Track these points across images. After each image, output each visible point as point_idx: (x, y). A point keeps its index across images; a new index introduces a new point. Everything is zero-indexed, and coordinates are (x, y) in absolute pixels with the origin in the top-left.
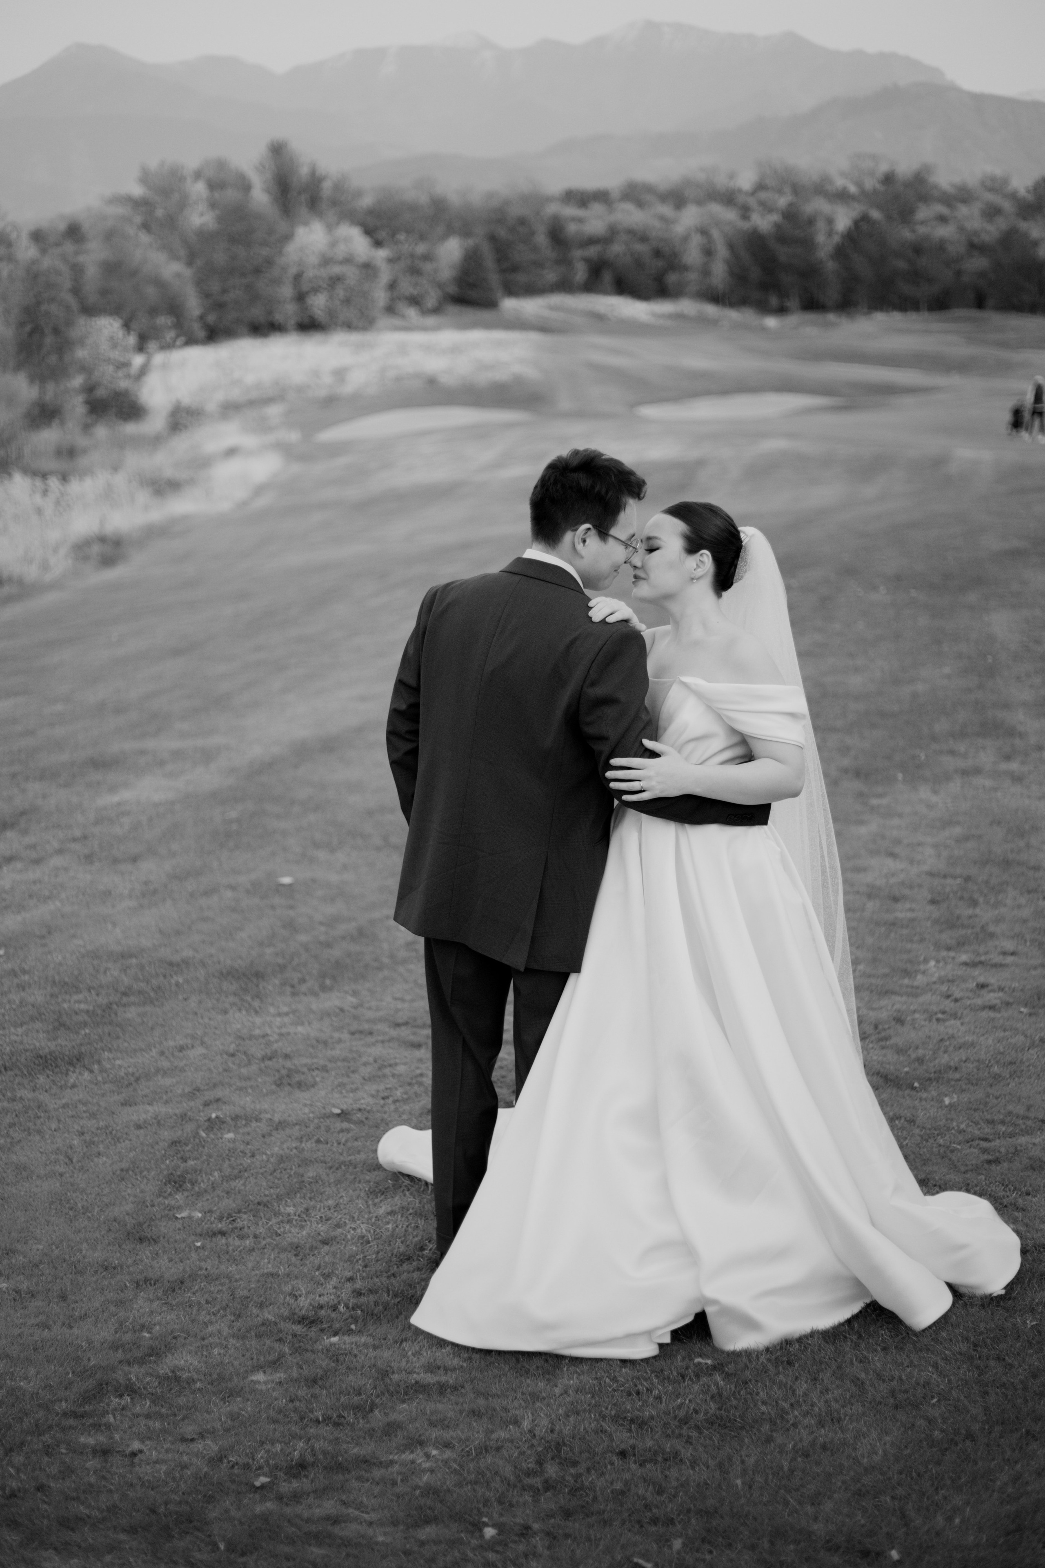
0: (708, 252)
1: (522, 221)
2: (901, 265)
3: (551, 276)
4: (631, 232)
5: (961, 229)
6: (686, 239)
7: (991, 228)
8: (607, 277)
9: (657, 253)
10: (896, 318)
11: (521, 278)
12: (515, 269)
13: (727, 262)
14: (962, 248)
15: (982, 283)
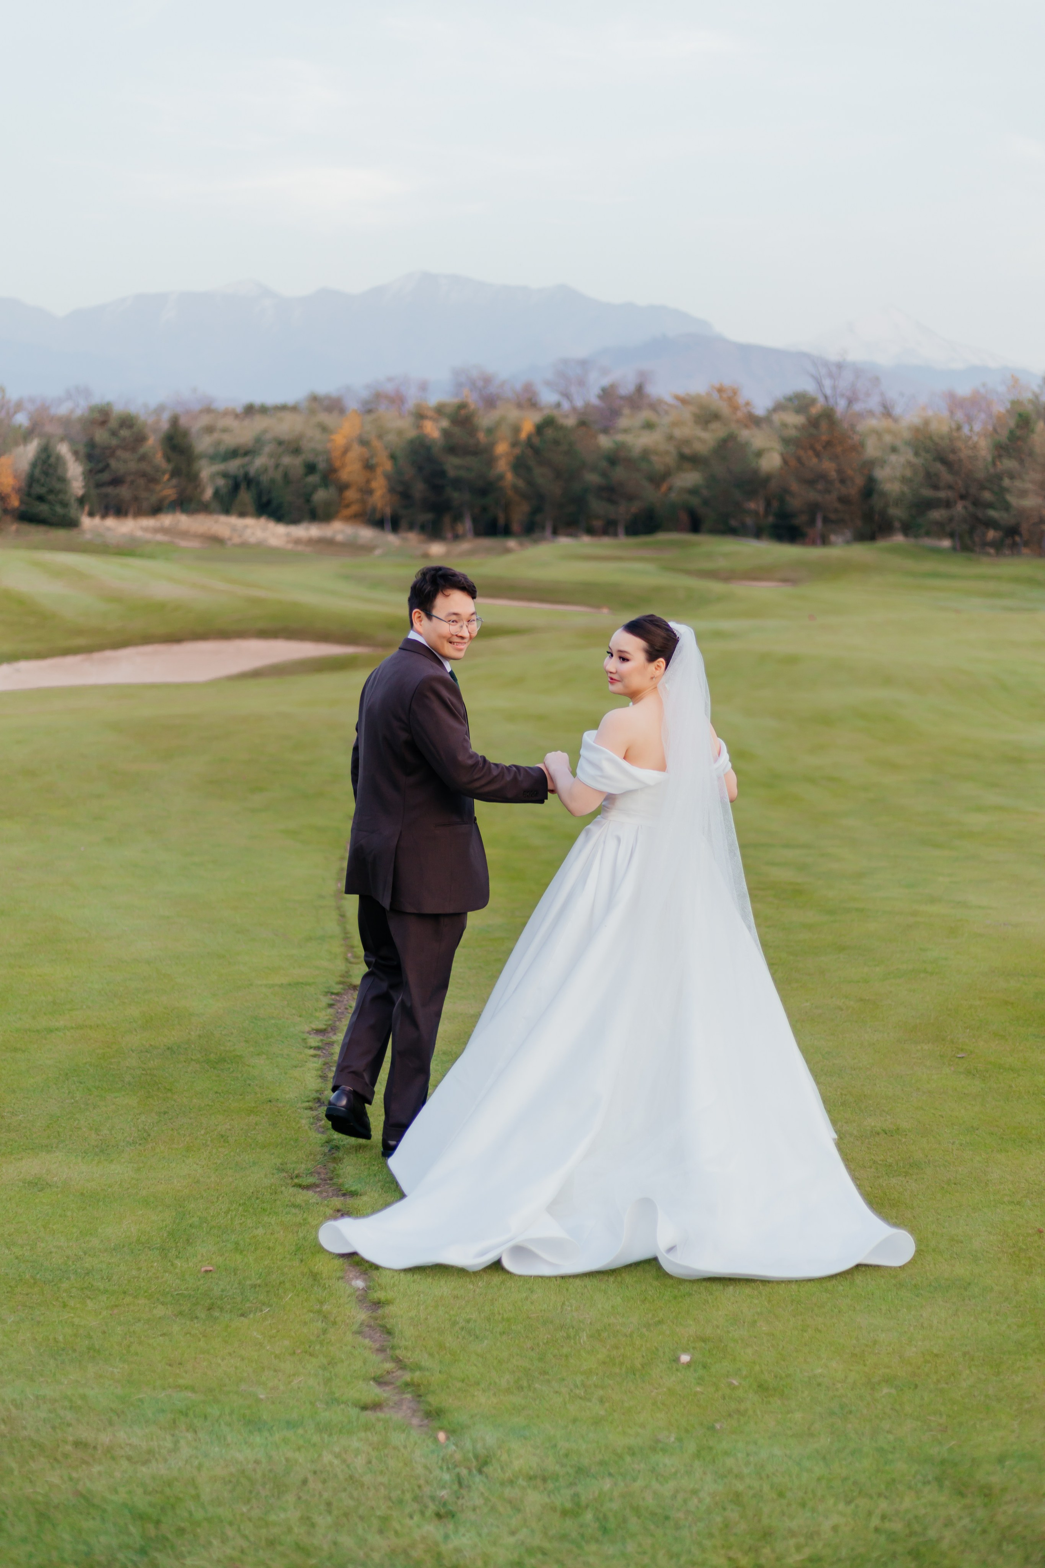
0: (369, 467)
1: (127, 422)
2: (592, 478)
3: (168, 490)
4: (280, 443)
5: (670, 438)
6: (346, 450)
7: (705, 435)
8: (245, 496)
9: (311, 468)
10: (585, 543)
11: (124, 492)
12: (116, 481)
13: (388, 477)
14: (670, 460)
15: (695, 501)
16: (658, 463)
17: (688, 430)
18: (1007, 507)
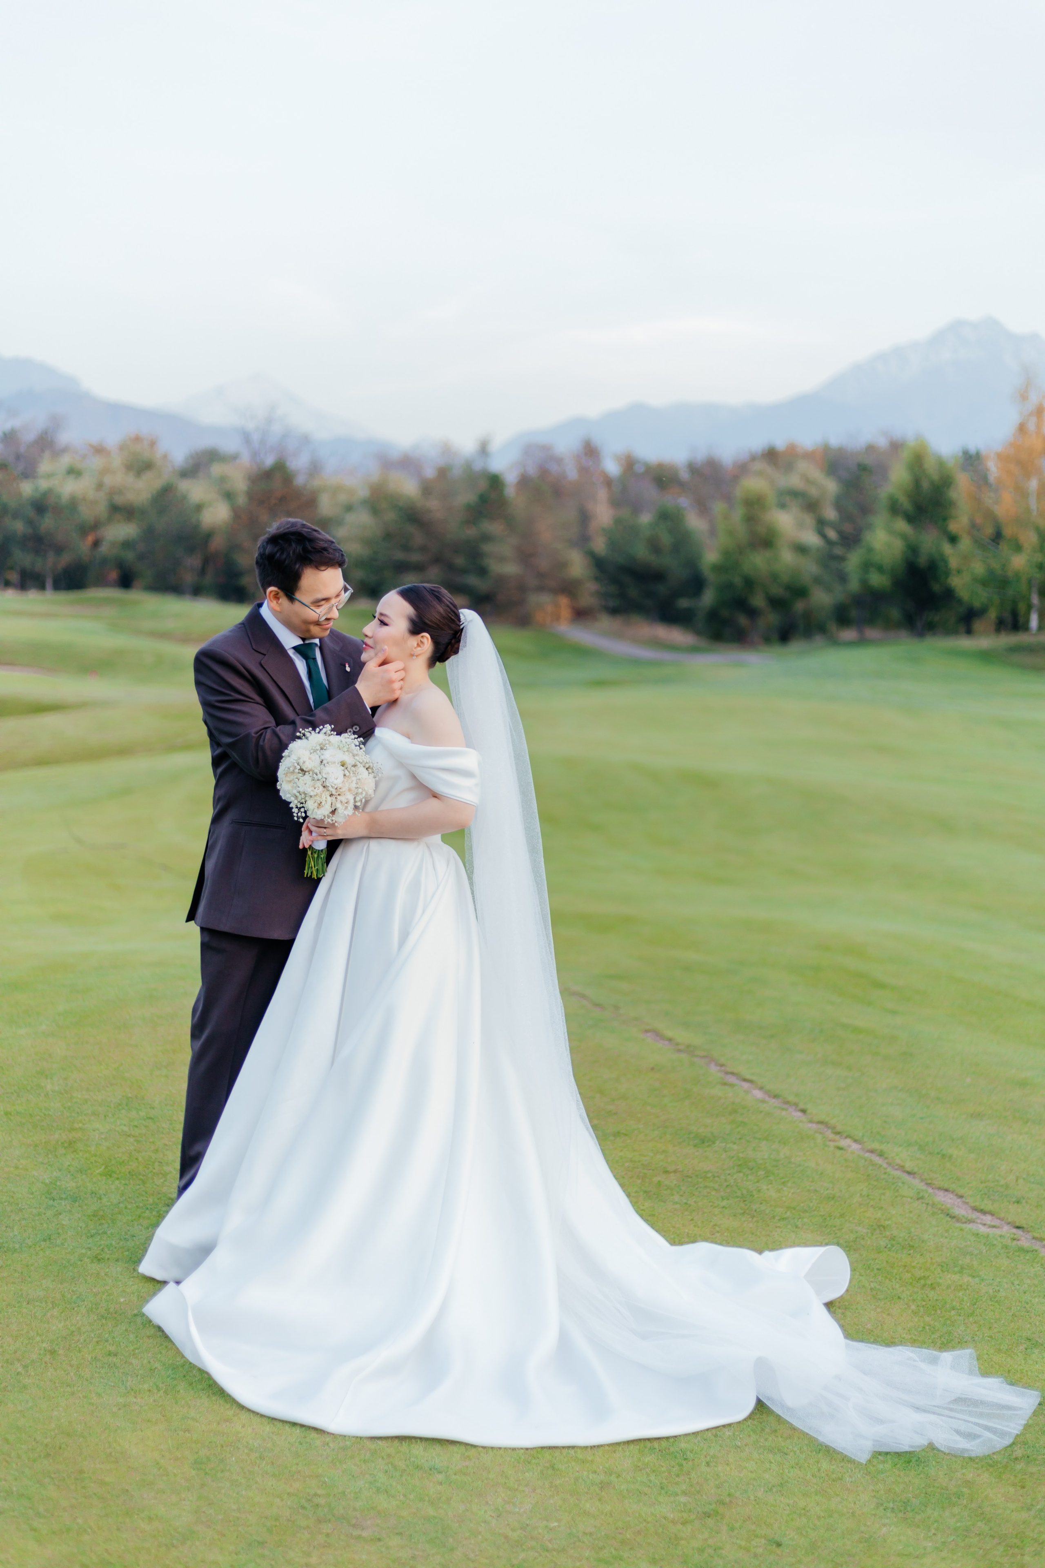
7: (139, 485)
14: (101, 509)
15: (129, 556)
16: (87, 513)
17: (119, 478)
18: (482, 572)
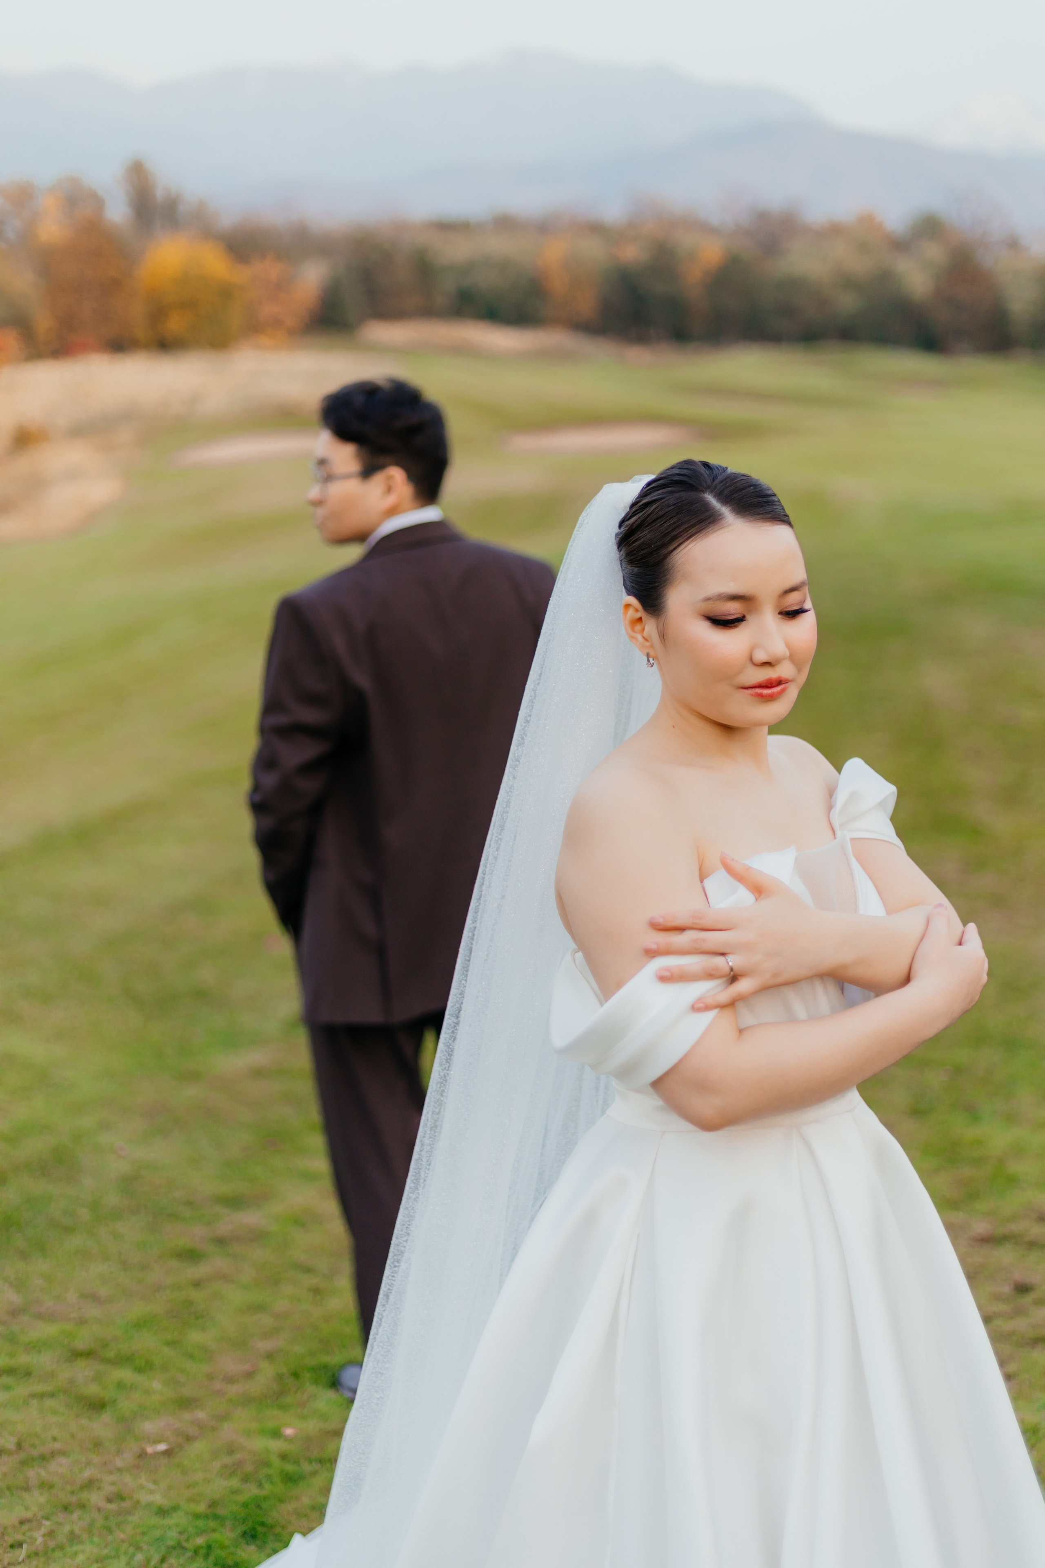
0: (575, 285)
3: (413, 300)
